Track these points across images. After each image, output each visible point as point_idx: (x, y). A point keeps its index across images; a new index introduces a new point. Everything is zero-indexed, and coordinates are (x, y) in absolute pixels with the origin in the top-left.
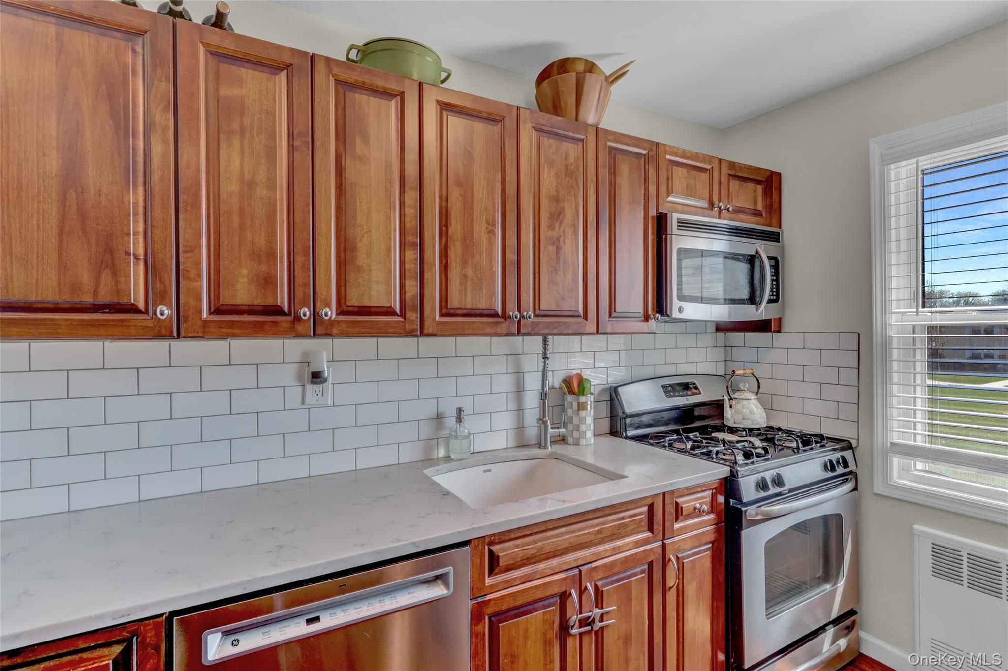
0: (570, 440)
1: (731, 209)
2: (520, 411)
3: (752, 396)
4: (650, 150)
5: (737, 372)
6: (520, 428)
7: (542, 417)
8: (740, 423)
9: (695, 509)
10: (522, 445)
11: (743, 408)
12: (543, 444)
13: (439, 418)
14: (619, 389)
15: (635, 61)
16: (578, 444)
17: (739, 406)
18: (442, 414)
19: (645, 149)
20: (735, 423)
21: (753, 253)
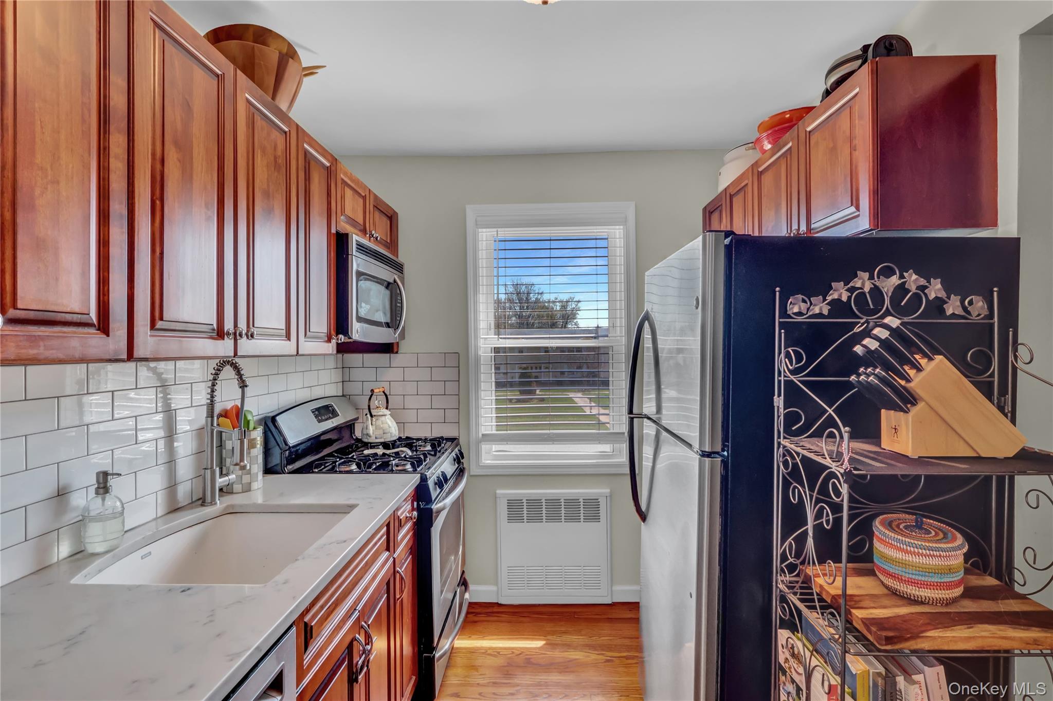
0: (237, 487)
1: (379, 239)
2: (171, 462)
3: (387, 412)
4: (332, 163)
5: (375, 391)
6: (172, 487)
7: (238, 462)
8: (381, 438)
9: (407, 517)
10: (174, 509)
11: (382, 423)
12: (209, 499)
13: (62, 494)
14: (278, 418)
15: (325, 66)
16: (250, 490)
17: (379, 423)
18: (65, 488)
19: (328, 160)
20: (376, 438)
21: (391, 281)
